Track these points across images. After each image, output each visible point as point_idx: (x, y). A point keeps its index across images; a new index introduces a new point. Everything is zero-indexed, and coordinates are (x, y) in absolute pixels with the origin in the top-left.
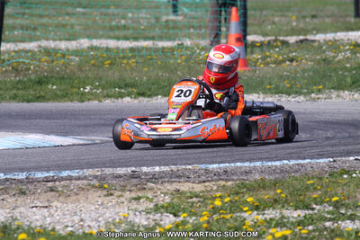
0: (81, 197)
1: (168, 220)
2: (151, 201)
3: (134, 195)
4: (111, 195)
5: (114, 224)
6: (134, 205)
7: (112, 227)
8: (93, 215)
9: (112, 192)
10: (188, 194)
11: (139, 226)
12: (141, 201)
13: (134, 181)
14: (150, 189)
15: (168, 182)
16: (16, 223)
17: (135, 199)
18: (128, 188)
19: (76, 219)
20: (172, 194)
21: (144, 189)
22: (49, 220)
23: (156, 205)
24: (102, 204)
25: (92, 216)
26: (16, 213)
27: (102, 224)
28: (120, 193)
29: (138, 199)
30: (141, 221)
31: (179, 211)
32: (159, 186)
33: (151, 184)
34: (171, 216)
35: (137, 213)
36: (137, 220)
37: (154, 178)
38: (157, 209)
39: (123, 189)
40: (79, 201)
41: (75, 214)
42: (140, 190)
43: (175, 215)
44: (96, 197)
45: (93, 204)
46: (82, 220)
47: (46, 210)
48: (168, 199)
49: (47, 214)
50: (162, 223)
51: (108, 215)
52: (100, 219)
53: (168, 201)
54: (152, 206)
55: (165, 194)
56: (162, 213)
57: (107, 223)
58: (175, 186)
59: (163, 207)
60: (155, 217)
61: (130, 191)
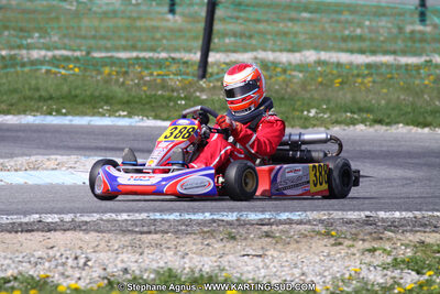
0: (304, 245)
1: (410, 279)
2: (389, 254)
3: (367, 245)
4: (340, 244)
5: (343, 281)
6: (368, 258)
7: (340, 284)
9: (340, 240)
10: (435, 248)
11: (373, 285)
12: (377, 253)
13: (369, 228)
14: (389, 239)
15: (411, 231)
16: (224, 274)
17: (369, 251)
18: (360, 237)
19: (297, 272)
20: (415, 246)
21: (381, 238)
22: (263, 272)
23: (395, 259)
24: (328, 255)
25: (317, 269)
26: (224, 262)
27: (328, 279)
28: (350, 243)
29: (373, 250)
30: (377, 277)
31: (423, 268)
32: (399, 237)
33: (390, 234)
34: (413, 273)
35: (372, 268)
36: (371, 277)
37: (394, 226)
38: (396, 264)
39: (355, 238)
40: (300, 250)
41: (296, 266)
42: (374, 239)
43: (418, 273)
44: (322, 246)
45: (318, 255)
46: (303, 274)
47: (260, 259)
48: (409, 252)
49: (261, 265)
50: (402, 281)
51: (335, 269)
52: (327, 273)
53: (410, 254)
54: (389, 260)
55: (407, 246)
56: (402, 269)
57: (334, 278)
58: (419, 237)
59: (403, 261)
60: (393, 275)
61: (364, 240)
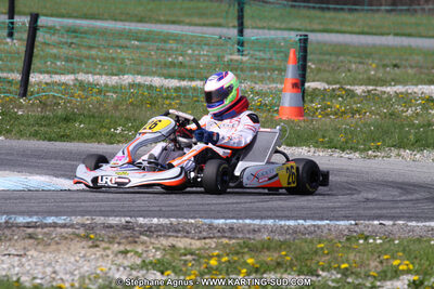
0: (62, 247)
1: (155, 276)
2: (140, 255)
3: (122, 248)
4: (97, 246)
5: (89, 279)
6: (120, 259)
7: (87, 282)
8: (70, 267)
9: (98, 243)
10: (182, 251)
12: (129, 255)
13: (126, 233)
14: (143, 243)
15: (164, 236)
17: (122, 252)
18: (117, 240)
19: (49, 270)
20: (164, 250)
21: (136, 242)
22: (17, 270)
23: (144, 261)
24: (84, 256)
25: (68, 268)
27: (76, 278)
28: (106, 245)
29: (125, 253)
30: (122, 276)
31: (167, 269)
32: (153, 240)
33: (145, 238)
34: (158, 274)
35: (121, 269)
36: (117, 276)
37: (150, 231)
38: (145, 265)
39: (112, 240)
40: (59, 251)
41: (50, 265)
42: (130, 243)
43: (162, 273)
44: (80, 248)
45: (74, 255)
46: (55, 272)
47: (17, 258)
48: (159, 255)
49: (16, 264)
51: (86, 268)
52: (76, 272)
53: (158, 257)
54: (139, 261)
55: (157, 249)
56: (148, 270)
57: (82, 277)
58: (171, 241)
59: (151, 263)
61: (119, 243)
